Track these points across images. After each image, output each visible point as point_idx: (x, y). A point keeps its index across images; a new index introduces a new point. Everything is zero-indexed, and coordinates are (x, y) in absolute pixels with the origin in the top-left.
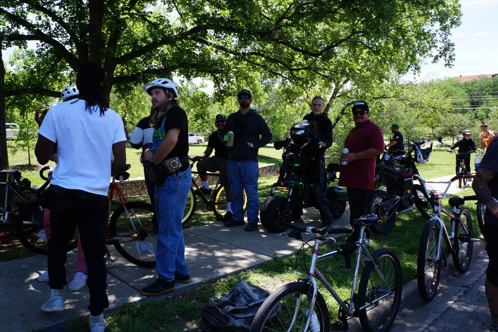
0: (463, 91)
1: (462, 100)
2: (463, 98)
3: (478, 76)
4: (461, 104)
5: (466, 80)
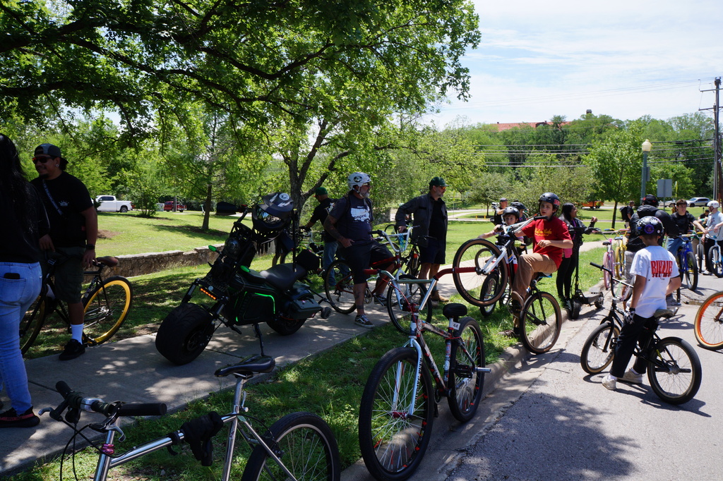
0: (501, 144)
1: (499, 155)
2: (500, 152)
3: (519, 124)
4: (498, 160)
5: (504, 129)
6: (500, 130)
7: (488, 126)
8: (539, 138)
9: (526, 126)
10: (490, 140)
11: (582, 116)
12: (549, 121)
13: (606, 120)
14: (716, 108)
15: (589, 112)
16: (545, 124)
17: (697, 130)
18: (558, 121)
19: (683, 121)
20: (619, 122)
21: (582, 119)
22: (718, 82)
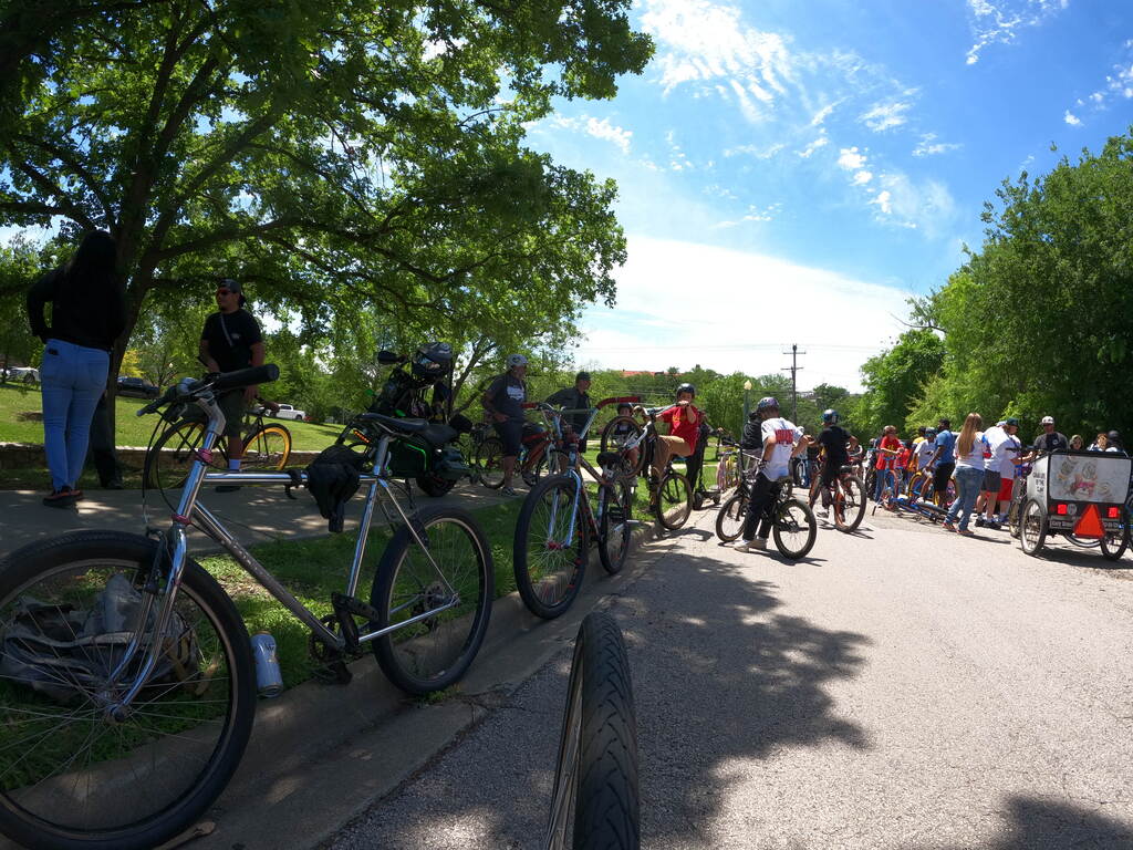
0: (625, 386)
3: (641, 372)
5: (629, 375)
6: (626, 376)
7: (616, 372)
8: (657, 385)
9: (646, 375)
10: (617, 383)
11: (693, 369)
12: (666, 372)
13: (711, 374)
14: (794, 370)
15: (698, 366)
16: (662, 373)
17: (779, 386)
18: (673, 371)
19: (768, 379)
20: (722, 377)
21: (692, 371)
22: (795, 348)
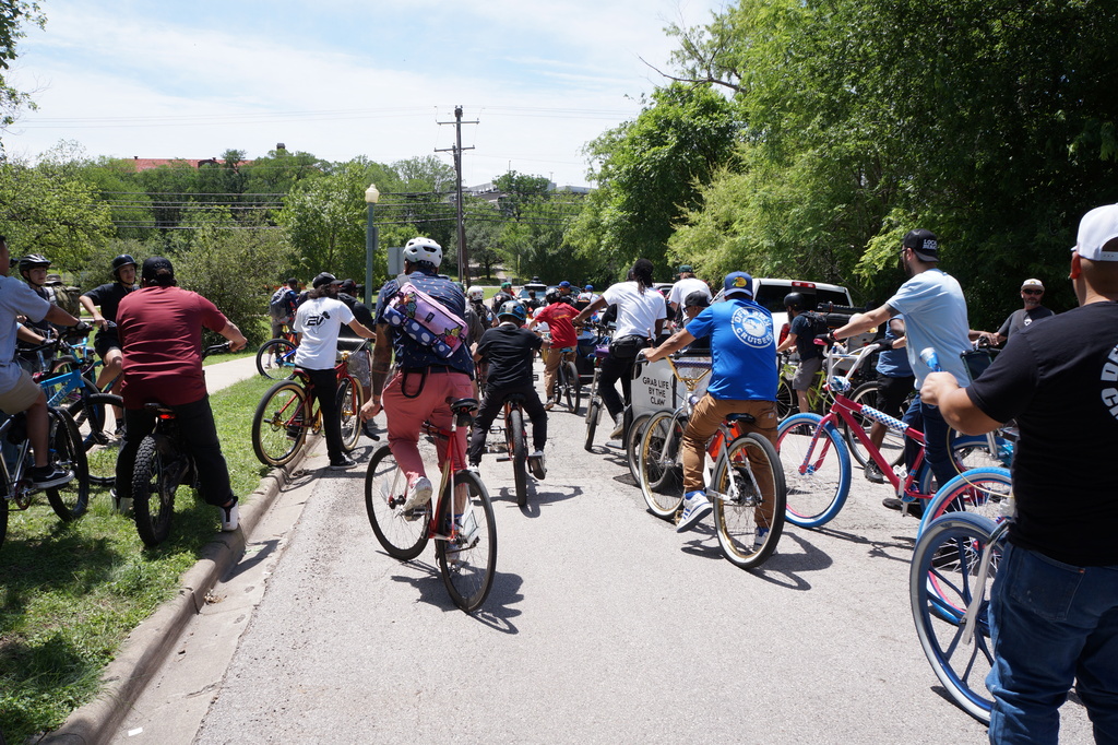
0: (141, 191)
3: (170, 161)
4: (135, 218)
5: (147, 168)
6: (139, 170)
7: (119, 162)
8: (204, 184)
9: (181, 165)
10: (122, 185)
11: (271, 152)
12: (219, 158)
13: (305, 161)
14: (457, 151)
15: (281, 147)
16: (213, 161)
17: (431, 180)
18: (233, 158)
19: (412, 167)
21: (270, 158)
22: (459, 113)
